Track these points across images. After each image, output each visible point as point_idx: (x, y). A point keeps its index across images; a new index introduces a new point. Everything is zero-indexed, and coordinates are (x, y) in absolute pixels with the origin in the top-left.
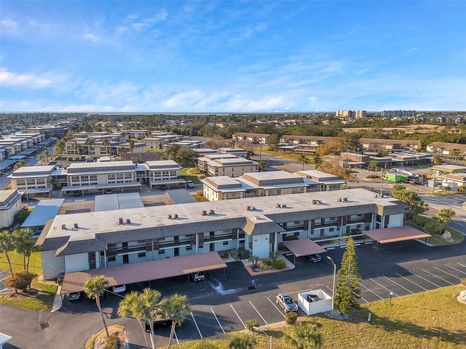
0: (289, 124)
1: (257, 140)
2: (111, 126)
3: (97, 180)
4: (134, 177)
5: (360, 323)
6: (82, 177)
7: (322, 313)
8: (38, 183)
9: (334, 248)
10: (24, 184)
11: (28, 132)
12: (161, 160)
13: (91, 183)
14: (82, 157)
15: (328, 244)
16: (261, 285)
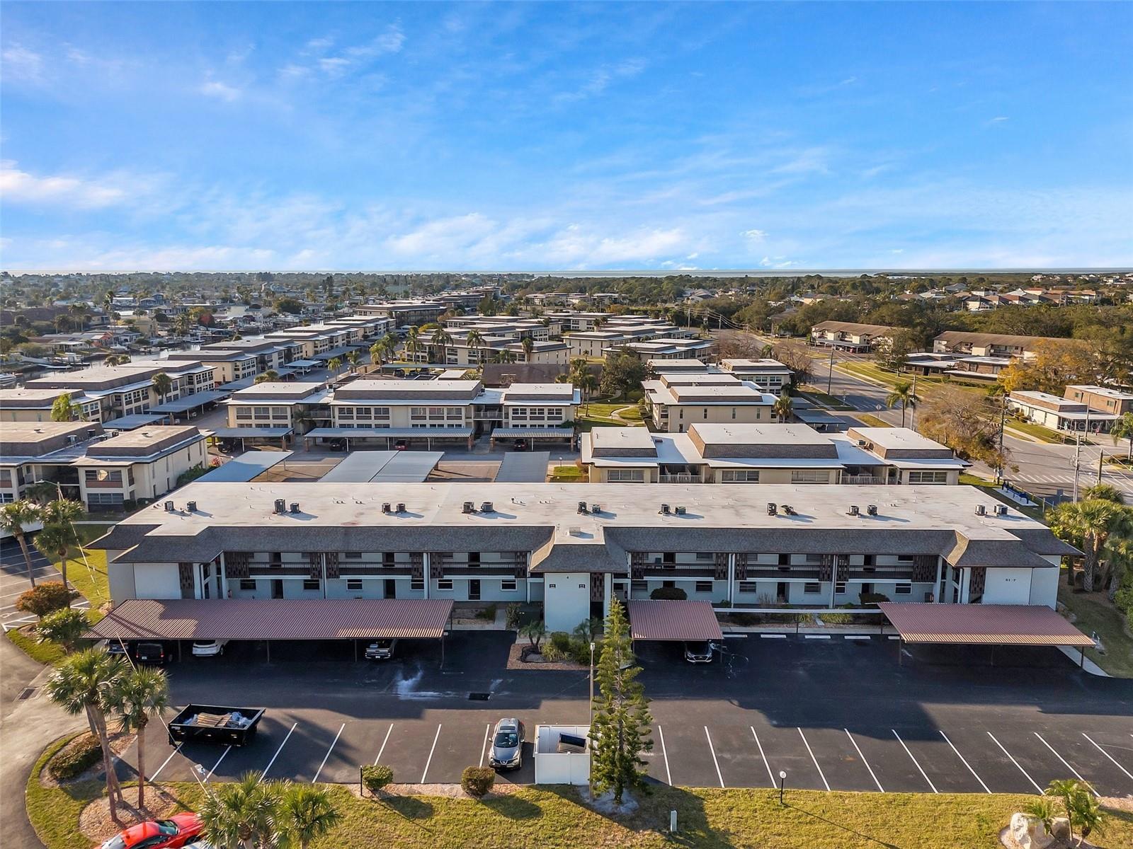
0: (1017, 302)
1: (873, 343)
2: (551, 303)
3: (388, 418)
4: (467, 418)
5: (643, 830)
6: (359, 411)
7: (575, 786)
8: (274, 418)
9: (785, 636)
10: (250, 418)
11: (368, 313)
12: (557, 383)
13: (376, 425)
14: (422, 368)
15: (777, 625)
16: (506, 693)
